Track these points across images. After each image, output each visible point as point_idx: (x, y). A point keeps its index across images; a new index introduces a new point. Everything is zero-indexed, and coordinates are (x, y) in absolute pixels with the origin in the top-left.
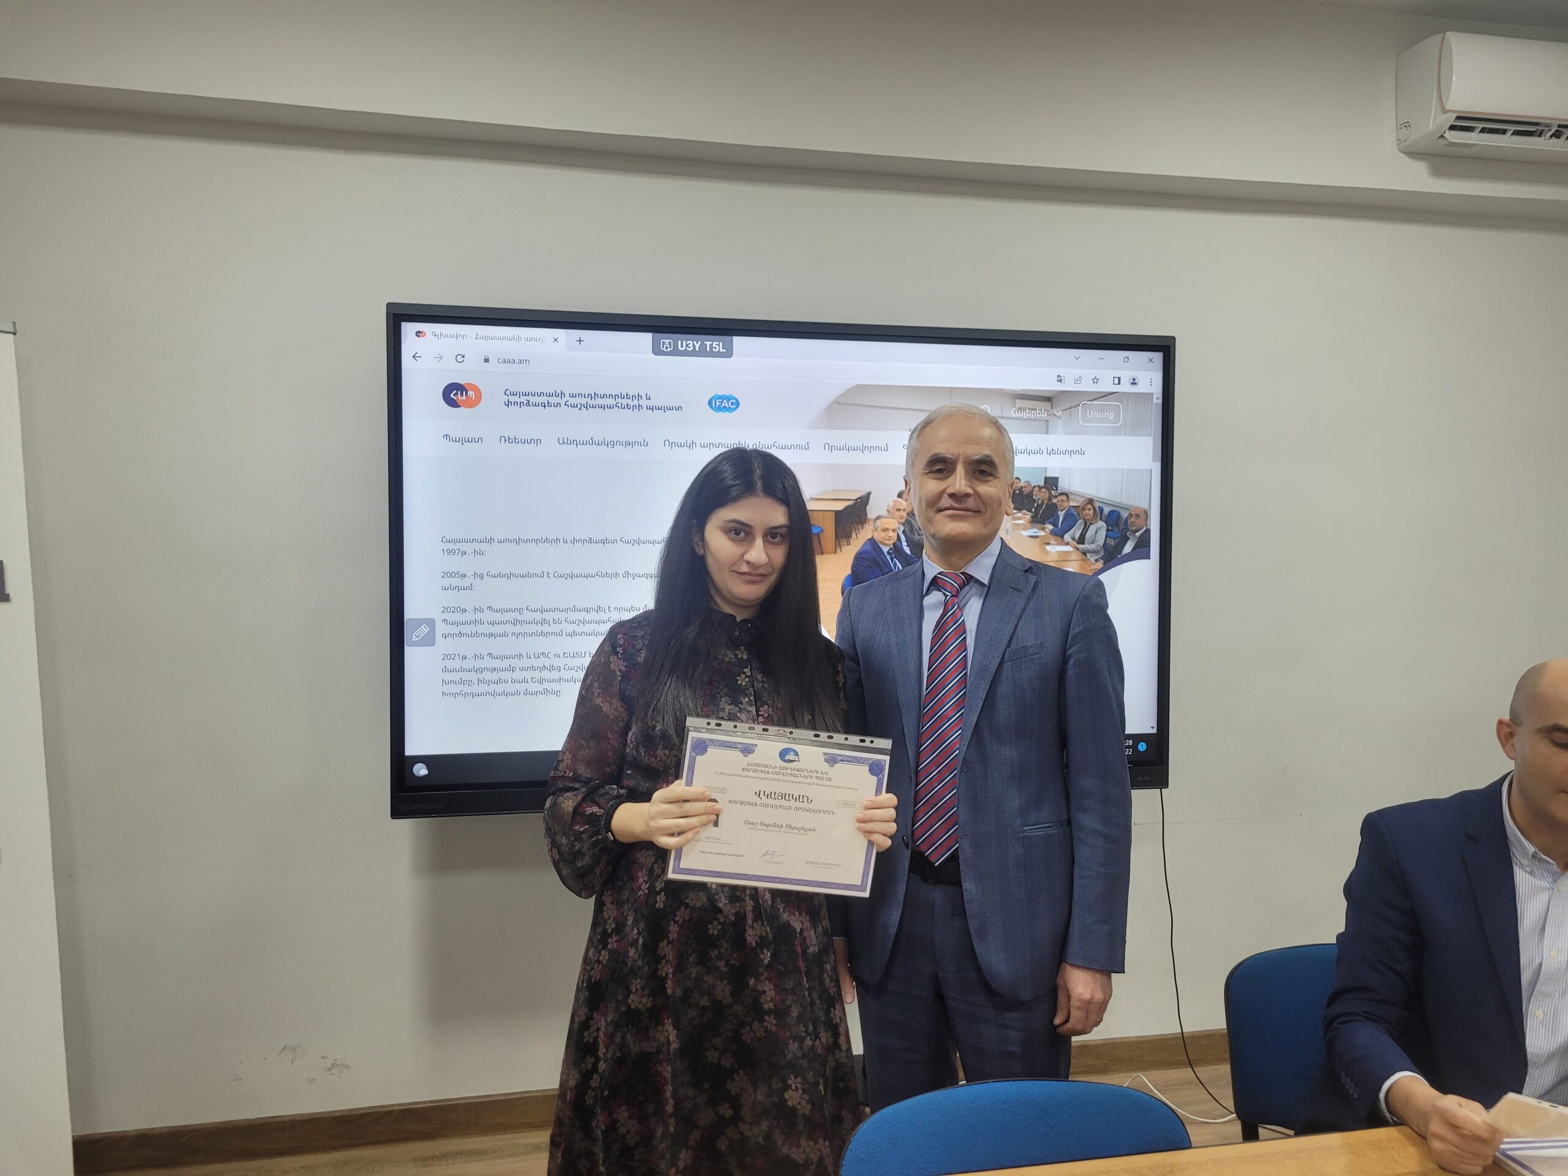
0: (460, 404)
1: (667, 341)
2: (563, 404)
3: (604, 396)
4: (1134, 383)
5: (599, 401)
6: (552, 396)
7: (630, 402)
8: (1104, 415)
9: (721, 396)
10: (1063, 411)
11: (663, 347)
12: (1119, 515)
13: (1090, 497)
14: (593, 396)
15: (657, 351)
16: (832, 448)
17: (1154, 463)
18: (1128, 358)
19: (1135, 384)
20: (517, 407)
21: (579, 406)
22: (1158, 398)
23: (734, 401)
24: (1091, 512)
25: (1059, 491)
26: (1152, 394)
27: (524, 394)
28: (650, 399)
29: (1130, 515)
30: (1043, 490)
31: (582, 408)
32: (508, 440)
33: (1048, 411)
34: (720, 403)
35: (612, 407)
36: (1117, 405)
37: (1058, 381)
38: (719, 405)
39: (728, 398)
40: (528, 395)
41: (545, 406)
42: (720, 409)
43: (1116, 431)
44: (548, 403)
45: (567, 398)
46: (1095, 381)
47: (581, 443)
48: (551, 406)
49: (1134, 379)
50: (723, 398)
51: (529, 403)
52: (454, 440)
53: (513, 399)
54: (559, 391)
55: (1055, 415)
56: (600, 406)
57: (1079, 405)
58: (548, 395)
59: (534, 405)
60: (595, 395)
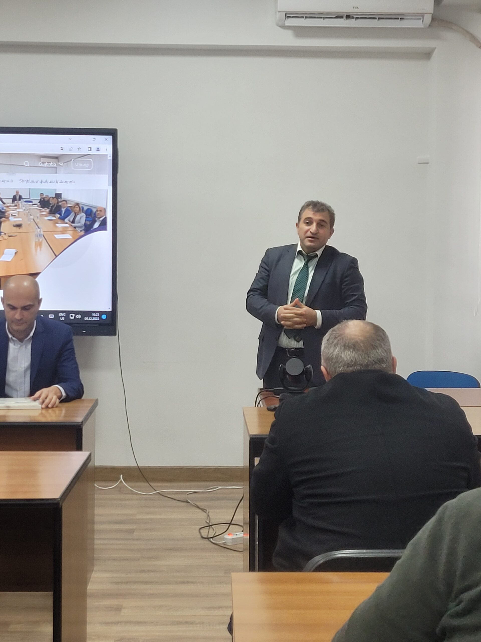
4: (98, 150)
8: (84, 165)
10: (64, 163)
12: (91, 211)
13: (77, 202)
17: (109, 187)
18: (95, 138)
22: (110, 157)
24: (78, 209)
25: (62, 199)
26: (107, 155)
29: (97, 211)
30: (55, 199)
33: (56, 163)
36: (91, 161)
37: (61, 149)
43: (90, 172)
46: (79, 149)
49: (98, 148)
55: (60, 165)
57: (71, 160)
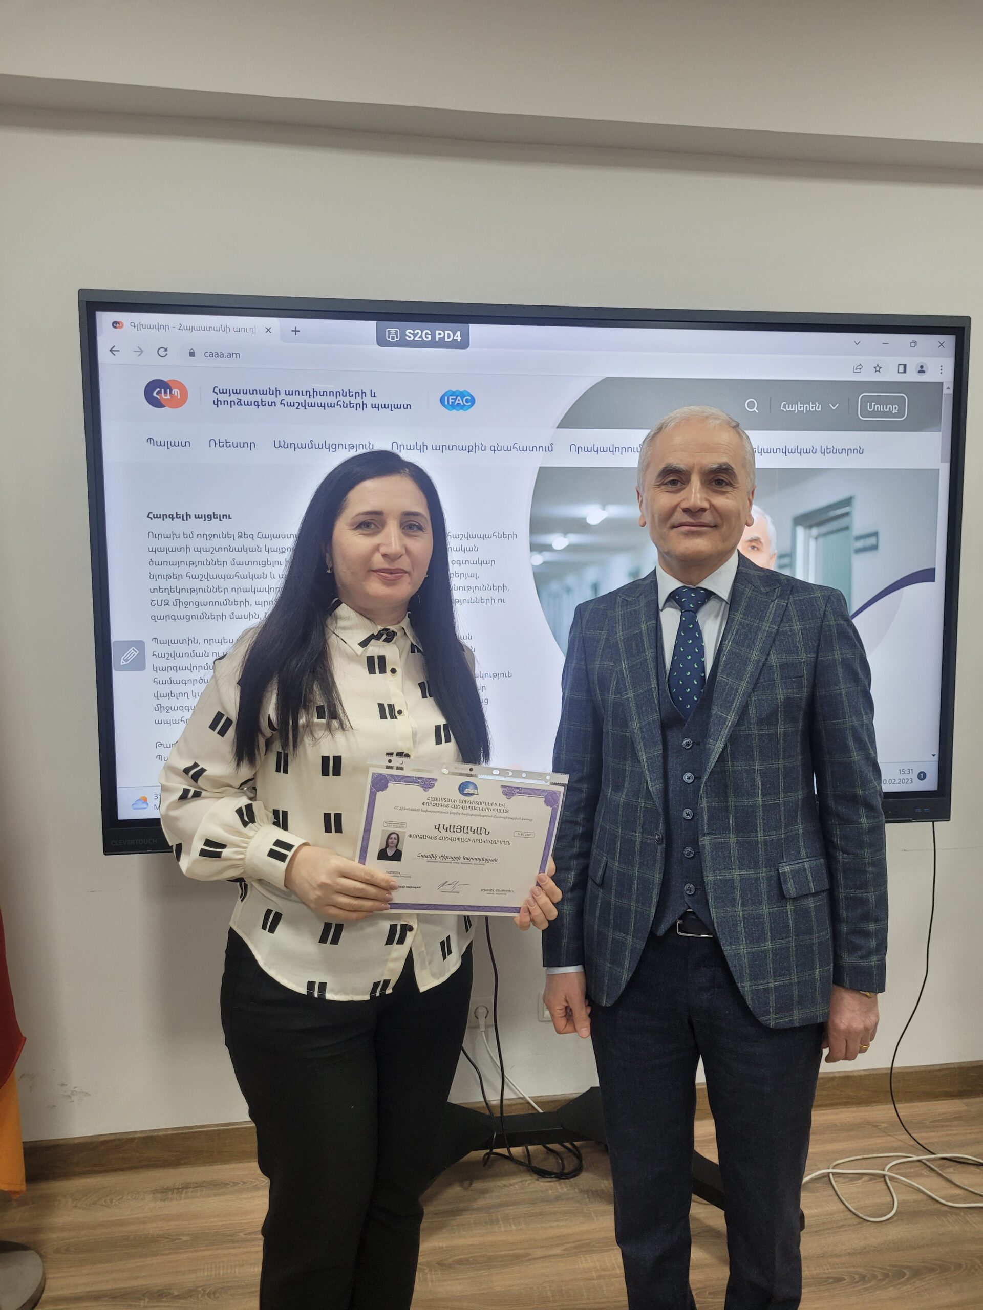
0: (165, 405)
1: (393, 330)
2: (278, 403)
3: (323, 394)
4: (922, 371)
5: (318, 399)
6: (266, 394)
7: (353, 400)
8: (886, 409)
9: (454, 392)
10: (838, 403)
11: (389, 338)
14: (312, 393)
15: (382, 341)
16: (579, 449)
17: (942, 463)
18: (915, 342)
19: (924, 372)
20: (227, 407)
21: (296, 405)
22: (948, 388)
23: (469, 398)
26: (942, 383)
27: (235, 392)
28: (374, 396)
31: (300, 407)
32: (219, 444)
34: (453, 401)
35: (333, 406)
36: (904, 398)
38: (452, 402)
39: (462, 395)
40: (240, 393)
41: (258, 405)
42: (454, 406)
43: (901, 427)
44: (262, 402)
45: (283, 396)
46: (878, 369)
47: (300, 446)
48: (265, 405)
49: (922, 367)
50: (455, 394)
51: (240, 401)
52: (159, 444)
53: (222, 397)
54: (273, 388)
56: (320, 405)
57: (857, 397)
58: (261, 393)
59: (246, 404)
60: (314, 392)
